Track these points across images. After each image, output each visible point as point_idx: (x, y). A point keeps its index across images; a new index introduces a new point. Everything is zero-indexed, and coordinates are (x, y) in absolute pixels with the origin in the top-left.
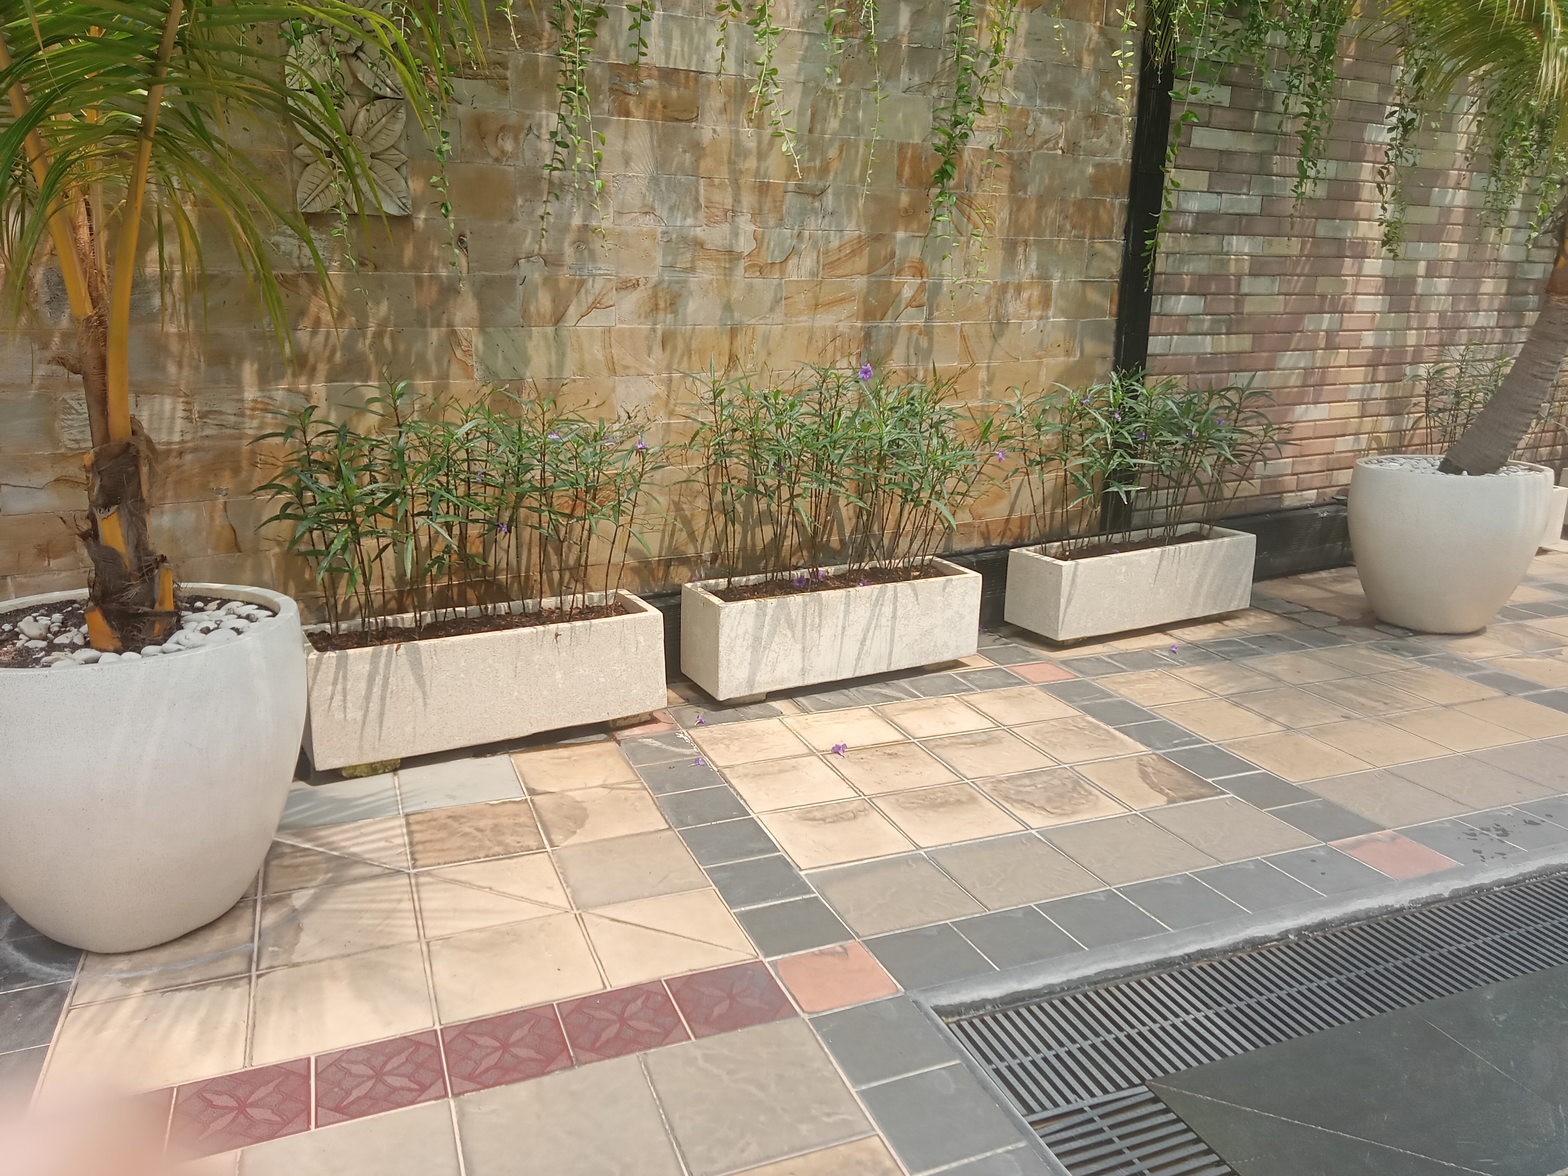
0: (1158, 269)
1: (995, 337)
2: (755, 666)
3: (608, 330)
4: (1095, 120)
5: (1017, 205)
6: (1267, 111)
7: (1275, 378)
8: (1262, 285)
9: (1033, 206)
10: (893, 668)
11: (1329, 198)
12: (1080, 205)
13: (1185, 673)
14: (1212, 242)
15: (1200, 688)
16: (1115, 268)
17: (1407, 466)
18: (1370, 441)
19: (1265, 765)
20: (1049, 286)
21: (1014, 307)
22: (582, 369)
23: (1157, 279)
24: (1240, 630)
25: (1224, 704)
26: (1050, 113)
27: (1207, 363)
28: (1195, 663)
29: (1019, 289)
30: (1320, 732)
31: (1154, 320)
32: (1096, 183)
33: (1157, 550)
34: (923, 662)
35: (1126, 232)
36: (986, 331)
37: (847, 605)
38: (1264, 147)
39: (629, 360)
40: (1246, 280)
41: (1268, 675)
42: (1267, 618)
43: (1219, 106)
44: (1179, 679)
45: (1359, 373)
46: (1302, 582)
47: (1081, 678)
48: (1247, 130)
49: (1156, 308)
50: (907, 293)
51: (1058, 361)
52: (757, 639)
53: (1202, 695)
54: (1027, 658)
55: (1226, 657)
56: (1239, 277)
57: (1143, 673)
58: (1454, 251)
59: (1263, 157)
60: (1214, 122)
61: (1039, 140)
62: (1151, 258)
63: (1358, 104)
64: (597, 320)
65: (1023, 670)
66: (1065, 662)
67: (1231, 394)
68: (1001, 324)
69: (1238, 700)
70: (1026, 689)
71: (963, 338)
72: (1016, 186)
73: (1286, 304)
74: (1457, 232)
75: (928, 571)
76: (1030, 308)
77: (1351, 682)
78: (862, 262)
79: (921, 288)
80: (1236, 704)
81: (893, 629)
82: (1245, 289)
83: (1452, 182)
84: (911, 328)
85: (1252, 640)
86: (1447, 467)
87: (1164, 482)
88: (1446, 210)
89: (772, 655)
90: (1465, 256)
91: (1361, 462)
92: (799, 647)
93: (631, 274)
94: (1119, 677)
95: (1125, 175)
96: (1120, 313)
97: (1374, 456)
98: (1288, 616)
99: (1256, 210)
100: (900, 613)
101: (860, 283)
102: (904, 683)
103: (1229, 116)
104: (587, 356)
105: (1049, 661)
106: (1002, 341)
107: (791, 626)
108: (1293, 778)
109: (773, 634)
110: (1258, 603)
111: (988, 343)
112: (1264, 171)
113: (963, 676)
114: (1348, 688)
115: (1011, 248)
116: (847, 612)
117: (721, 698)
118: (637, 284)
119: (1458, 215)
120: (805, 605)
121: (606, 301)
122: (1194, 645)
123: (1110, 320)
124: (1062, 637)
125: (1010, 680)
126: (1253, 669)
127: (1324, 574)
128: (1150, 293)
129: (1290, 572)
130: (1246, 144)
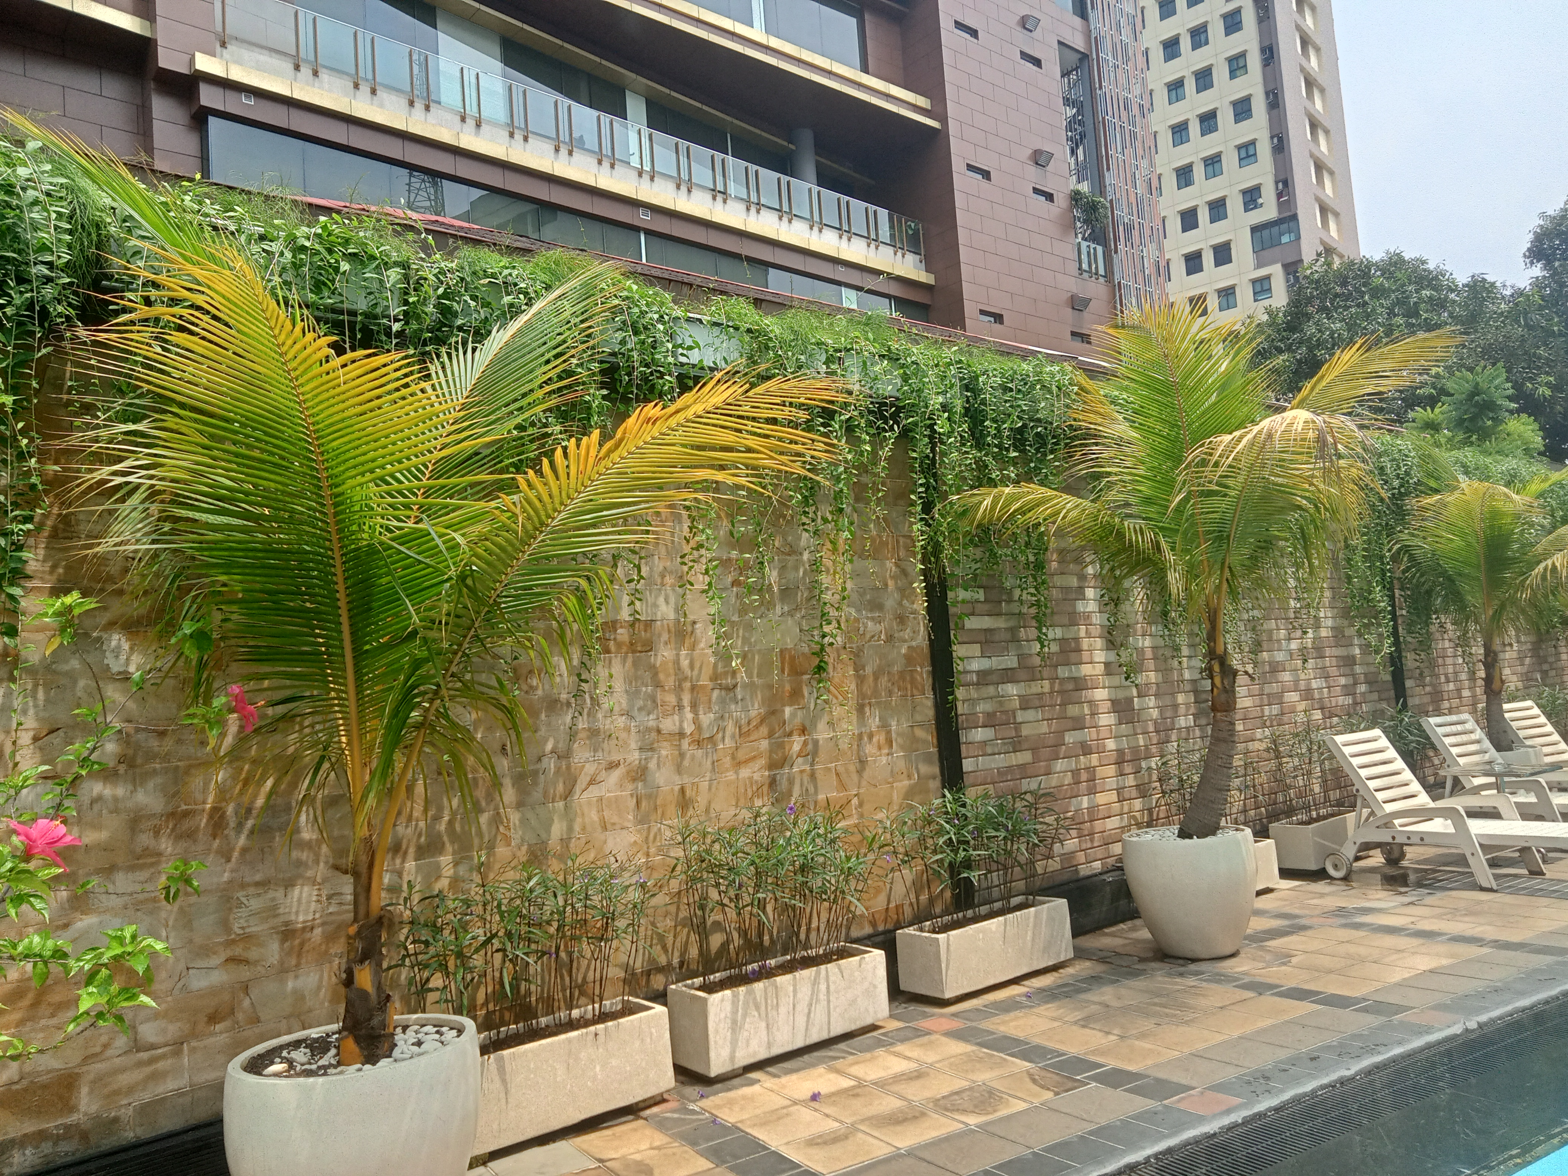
0: (960, 711)
1: (860, 772)
2: (734, 1043)
3: (601, 799)
4: (901, 619)
5: (860, 679)
6: (1010, 601)
7: (1054, 780)
8: (1030, 715)
9: (871, 679)
10: (833, 1034)
11: (1062, 651)
12: (902, 674)
13: (1042, 1009)
14: (991, 690)
15: (1054, 1019)
16: (930, 713)
17: (1157, 837)
18: (1129, 818)
19: (1112, 1063)
20: (889, 732)
21: (869, 749)
22: (584, 829)
23: (960, 719)
24: (1072, 975)
25: (1074, 1028)
26: (873, 619)
27: (1004, 773)
28: (1047, 1002)
29: (871, 736)
30: (1142, 1036)
31: (963, 748)
32: (909, 659)
33: (1001, 919)
34: (853, 1027)
35: (934, 689)
36: (852, 768)
37: (795, 986)
38: (1011, 624)
39: (615, 819)
40: (1019, 713)
41: (1100, 1003)
42: (1088, 964)
43: (977, 601)
44: (1039, 1015)
45: (1111, 770)
46: (1107, 934)
47: (969, 1024)
48: (999, 614)
49: (963, 739)
50: (796, 747)
51: (904, 784)
52: (734, 1022)
53: (1056, 1024)
54: (925, 1016)
55: (1067, 995)
56: (1014, 712)
57: (1012, 1015)
58: (1152, 676)
59: (1013, 630)
60: (977, 611)
61: (868, 636)
62: (954, 707)
63: (1066, 589)
64: (594, 792)
65: (924, 1024)
66: (954, 1015)
67: (1028, 797)
68: (862, 763)
69: (1085, 1023)
70: (933, 1037)
71: (837, 774)
72: (858, 668)
73: (1049, 726)
74: (1151, 664)
75: (843, 954)
76: (880, 748)
77: (1156, 1000)
78: (764, 730)
79: (805, 743)
80: (1083, 1026)
81: (829, 1001)
82: (1019, 719)
83: (1139, 632)
84: (802, 772)
85: (1084, 980)
86: (1184, 834)
87: (994, 866)
88: (1141, 651)
89: (746, 1034)
90: (1160, 679)
91: (1125, 836)
92: (764, 1024)
93: (615, 757)
94: (996, 1019)
95: (926, 650)
96: (939, 746)
97: (1135, 831)
98: (1102, 960)
99: (1015, 665)
100: (832, 988)
101: (764, 744)
102: (842, 1046)
103: (986, 607)
104: (587, 820)
105: (942, 1016)
106: (866, 774)
107: (757, 1008)
108: (1132, 1068)
109: (745, 1016)
110: (1080, 954)
111: (855, 777)
112: (1015, 640)
113: (883, 1034)
114: (1155, 1004)
115: (860, 709)
116: (795, 991)
117: (713, 1074)
118: (618, 765)
119: (1149, 654)
120: (766, 989)
121: (598, 779)
122: (1042, 990)
123: (933, 750)
124: (948, 995)
125: (919, 1033)
126: (1088, 1001)
127: (1122, 926)
128: (957, 730)
129: (1097, 928)
130: (1000, 623)
